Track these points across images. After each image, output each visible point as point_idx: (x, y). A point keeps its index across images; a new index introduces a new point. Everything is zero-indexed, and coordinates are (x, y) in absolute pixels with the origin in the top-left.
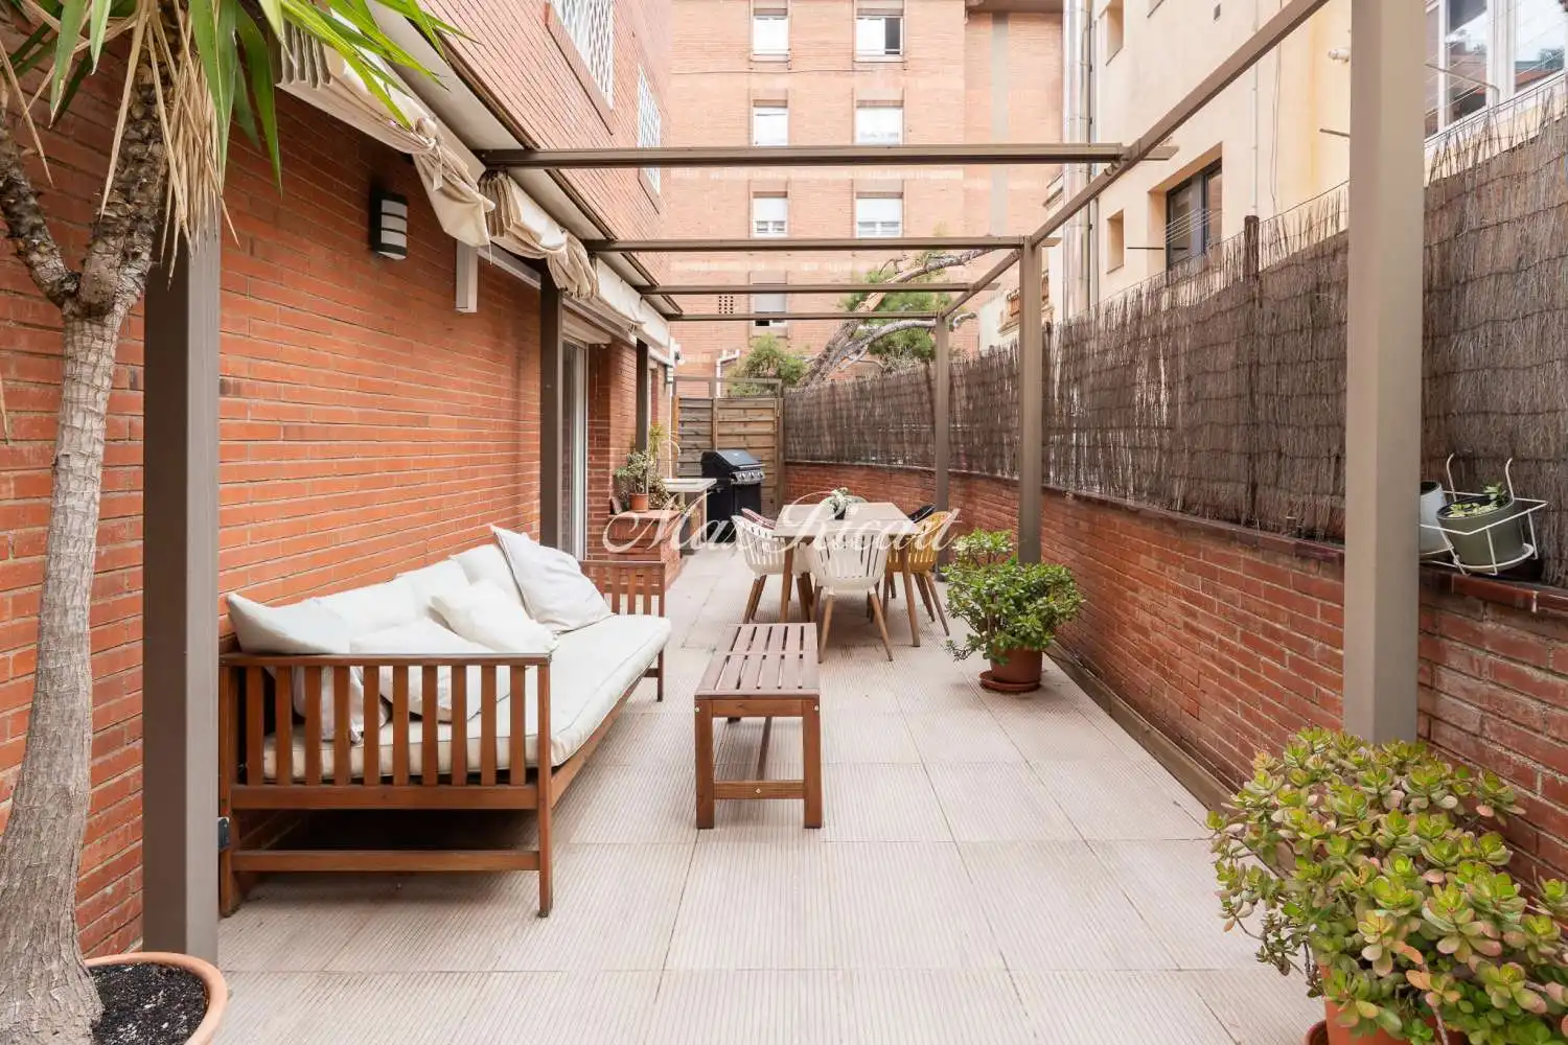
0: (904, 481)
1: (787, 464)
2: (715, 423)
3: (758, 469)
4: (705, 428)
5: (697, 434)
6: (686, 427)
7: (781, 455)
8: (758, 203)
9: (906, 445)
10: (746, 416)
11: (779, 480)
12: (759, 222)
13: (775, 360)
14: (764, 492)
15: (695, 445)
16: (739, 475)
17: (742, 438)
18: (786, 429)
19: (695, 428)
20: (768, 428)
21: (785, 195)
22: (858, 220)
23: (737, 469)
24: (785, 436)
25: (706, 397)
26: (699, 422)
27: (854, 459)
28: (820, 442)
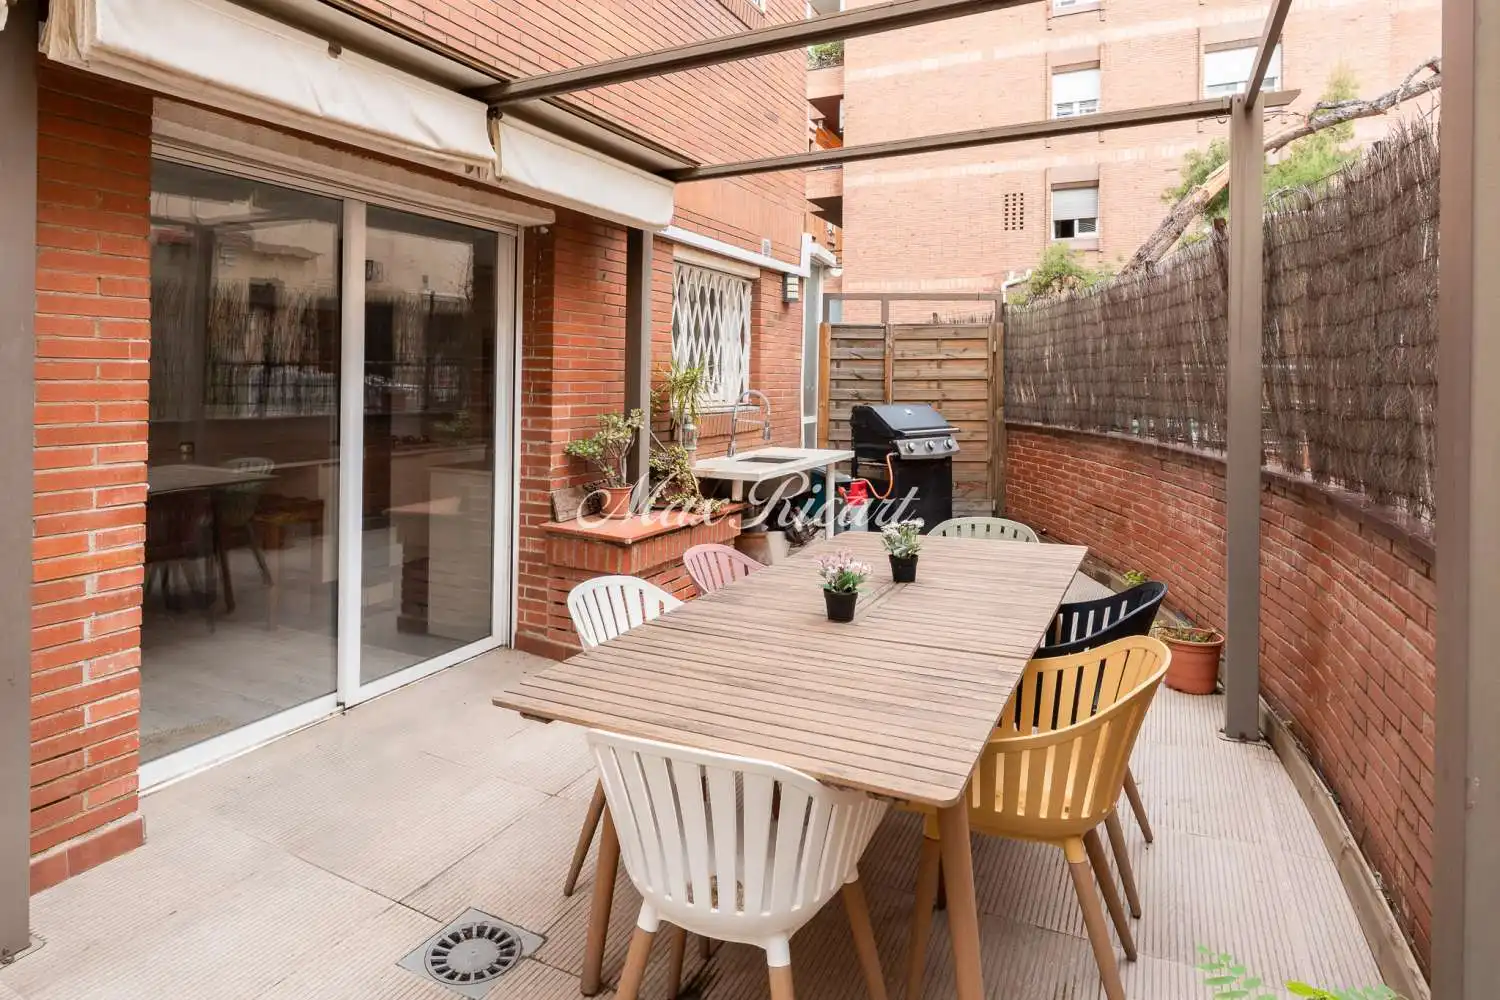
0: (1183, 477)
1: (1009, 427)
2: (889, 363)
3: (947, 435)
4: (874, 370)
5: (862, 379)
6: (843, 368)
7: (1000, 412)
8: (1059, 81)
9: (1189, 404)
10: (939, 352)
11: (995, 452)
12: (1060, 106)
13: (1070, 278)
14: (957, 473)
15: (857, 395)
16: (903, 446)
17: (934, 385)
18: (1008, 370)
19: (858, 370)
20: (979, 370)
21: (1097, 65)
22: (1206, 83)
23: (900, 435)
24: (1007, 383)
25: (877, 321)
26: (863, 359)
27: (1105, 427)
28: (1054, 394)
